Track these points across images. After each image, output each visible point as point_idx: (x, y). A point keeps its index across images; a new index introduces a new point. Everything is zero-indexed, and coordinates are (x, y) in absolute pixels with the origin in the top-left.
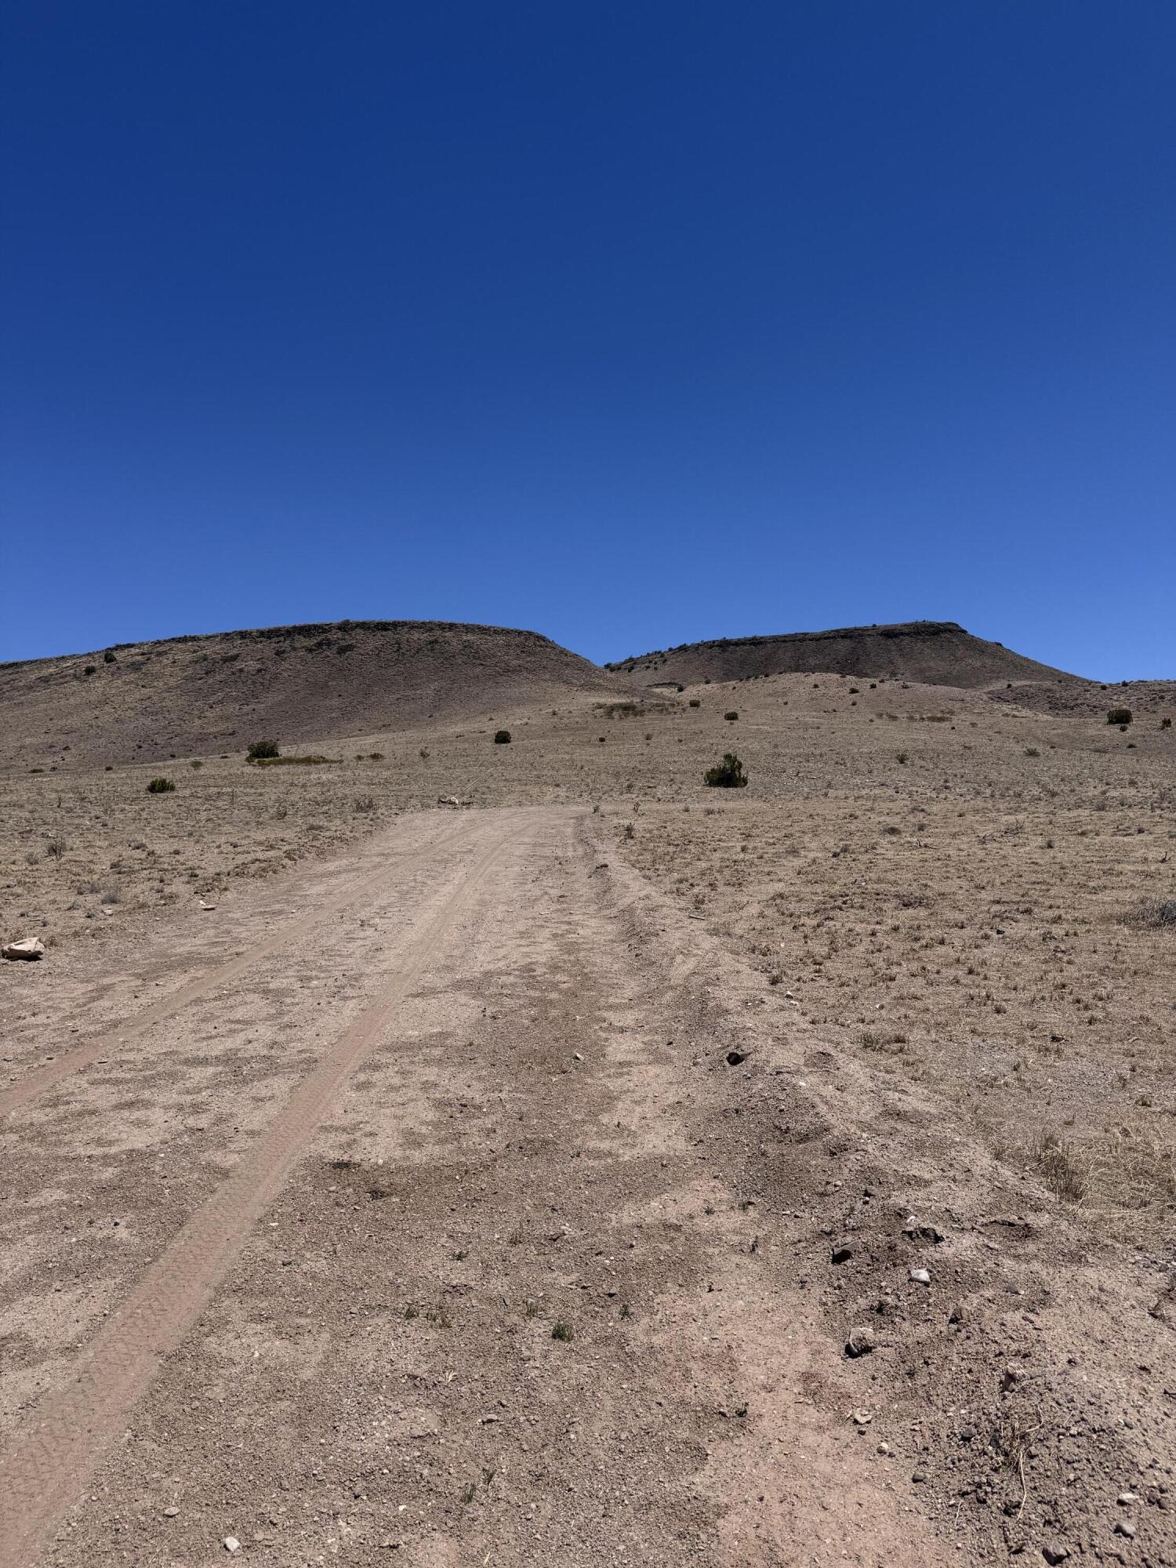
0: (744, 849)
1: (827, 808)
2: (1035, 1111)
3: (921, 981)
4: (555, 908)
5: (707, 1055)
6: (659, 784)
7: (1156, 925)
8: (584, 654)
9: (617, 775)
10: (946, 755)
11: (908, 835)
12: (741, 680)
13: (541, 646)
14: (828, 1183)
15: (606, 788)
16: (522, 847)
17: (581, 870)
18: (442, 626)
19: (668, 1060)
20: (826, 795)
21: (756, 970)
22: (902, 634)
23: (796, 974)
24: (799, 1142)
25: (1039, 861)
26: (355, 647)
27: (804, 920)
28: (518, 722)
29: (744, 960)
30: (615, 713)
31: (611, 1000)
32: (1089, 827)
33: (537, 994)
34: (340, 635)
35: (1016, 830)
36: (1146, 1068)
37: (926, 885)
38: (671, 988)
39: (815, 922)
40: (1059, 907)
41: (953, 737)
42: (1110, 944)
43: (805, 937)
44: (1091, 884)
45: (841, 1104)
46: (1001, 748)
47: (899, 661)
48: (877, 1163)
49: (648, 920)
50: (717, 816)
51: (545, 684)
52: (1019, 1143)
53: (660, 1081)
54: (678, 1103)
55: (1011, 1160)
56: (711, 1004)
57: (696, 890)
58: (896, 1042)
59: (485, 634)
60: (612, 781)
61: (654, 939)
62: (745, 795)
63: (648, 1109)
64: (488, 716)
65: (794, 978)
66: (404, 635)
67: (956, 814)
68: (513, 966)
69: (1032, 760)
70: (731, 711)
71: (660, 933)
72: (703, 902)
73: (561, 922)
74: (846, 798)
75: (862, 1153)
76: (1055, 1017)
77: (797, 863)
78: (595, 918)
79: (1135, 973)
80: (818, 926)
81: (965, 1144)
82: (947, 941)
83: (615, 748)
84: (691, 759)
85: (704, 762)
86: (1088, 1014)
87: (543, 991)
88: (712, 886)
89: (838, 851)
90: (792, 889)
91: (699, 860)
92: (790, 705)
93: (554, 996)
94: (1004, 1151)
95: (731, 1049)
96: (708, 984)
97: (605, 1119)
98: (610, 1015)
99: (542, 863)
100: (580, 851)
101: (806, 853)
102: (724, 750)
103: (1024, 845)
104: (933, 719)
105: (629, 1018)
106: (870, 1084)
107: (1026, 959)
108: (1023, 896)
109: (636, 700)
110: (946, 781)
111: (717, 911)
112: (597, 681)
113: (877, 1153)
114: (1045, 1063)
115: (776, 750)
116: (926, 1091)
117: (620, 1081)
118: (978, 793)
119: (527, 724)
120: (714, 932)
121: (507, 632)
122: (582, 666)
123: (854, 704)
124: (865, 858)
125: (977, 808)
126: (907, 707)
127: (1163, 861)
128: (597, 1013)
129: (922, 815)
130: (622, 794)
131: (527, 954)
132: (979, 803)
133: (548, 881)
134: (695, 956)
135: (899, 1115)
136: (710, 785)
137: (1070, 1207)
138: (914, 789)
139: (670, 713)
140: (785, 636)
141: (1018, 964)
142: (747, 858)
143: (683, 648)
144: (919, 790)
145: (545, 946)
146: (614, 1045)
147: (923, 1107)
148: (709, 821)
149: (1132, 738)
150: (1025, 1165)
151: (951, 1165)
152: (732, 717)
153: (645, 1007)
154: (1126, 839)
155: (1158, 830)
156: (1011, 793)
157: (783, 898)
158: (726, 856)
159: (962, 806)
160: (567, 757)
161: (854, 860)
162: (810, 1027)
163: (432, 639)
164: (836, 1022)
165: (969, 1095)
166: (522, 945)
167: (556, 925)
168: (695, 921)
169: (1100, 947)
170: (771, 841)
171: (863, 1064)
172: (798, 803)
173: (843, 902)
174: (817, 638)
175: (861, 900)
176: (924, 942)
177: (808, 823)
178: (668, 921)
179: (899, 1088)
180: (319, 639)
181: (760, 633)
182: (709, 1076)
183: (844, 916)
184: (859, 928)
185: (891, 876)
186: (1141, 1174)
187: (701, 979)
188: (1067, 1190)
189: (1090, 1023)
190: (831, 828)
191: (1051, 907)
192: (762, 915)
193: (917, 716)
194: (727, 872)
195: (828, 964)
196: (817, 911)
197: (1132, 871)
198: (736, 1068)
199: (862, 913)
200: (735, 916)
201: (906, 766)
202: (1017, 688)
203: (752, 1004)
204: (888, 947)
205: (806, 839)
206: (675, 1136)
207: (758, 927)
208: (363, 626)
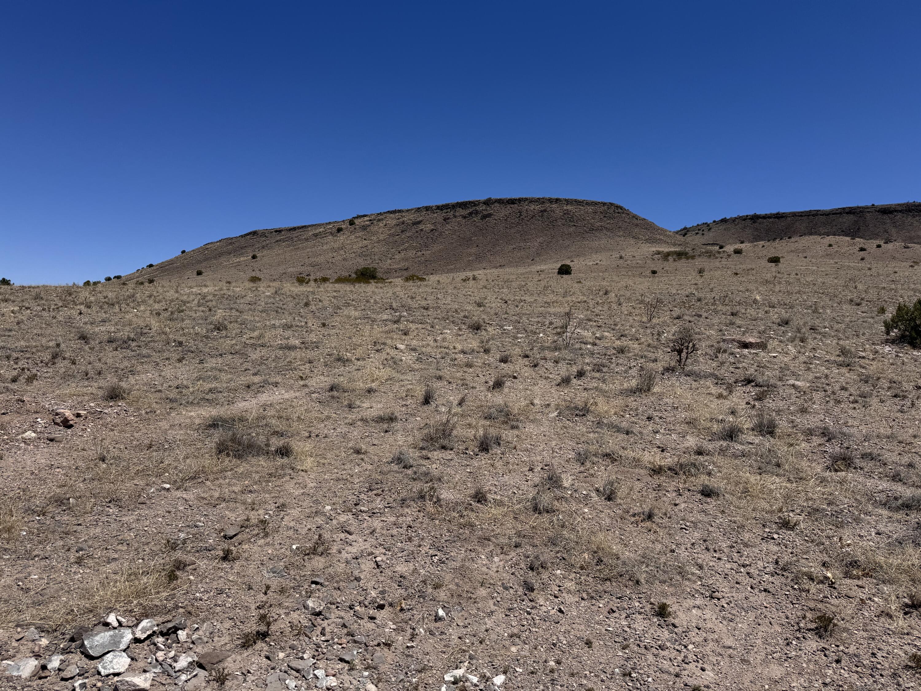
12: (769, 241)
13: (618, 213)
18: (550, 201)
26: (492, 215)
34: (484, 207)
51: (619, 239)
59: (580, 205)
66: (525, 206)
92: (809, 258)
119: (598, 264)
121: (596, 204)
143: (724, 221)
163: (542, 209)
180: (471, 210)
208: (500, 201)
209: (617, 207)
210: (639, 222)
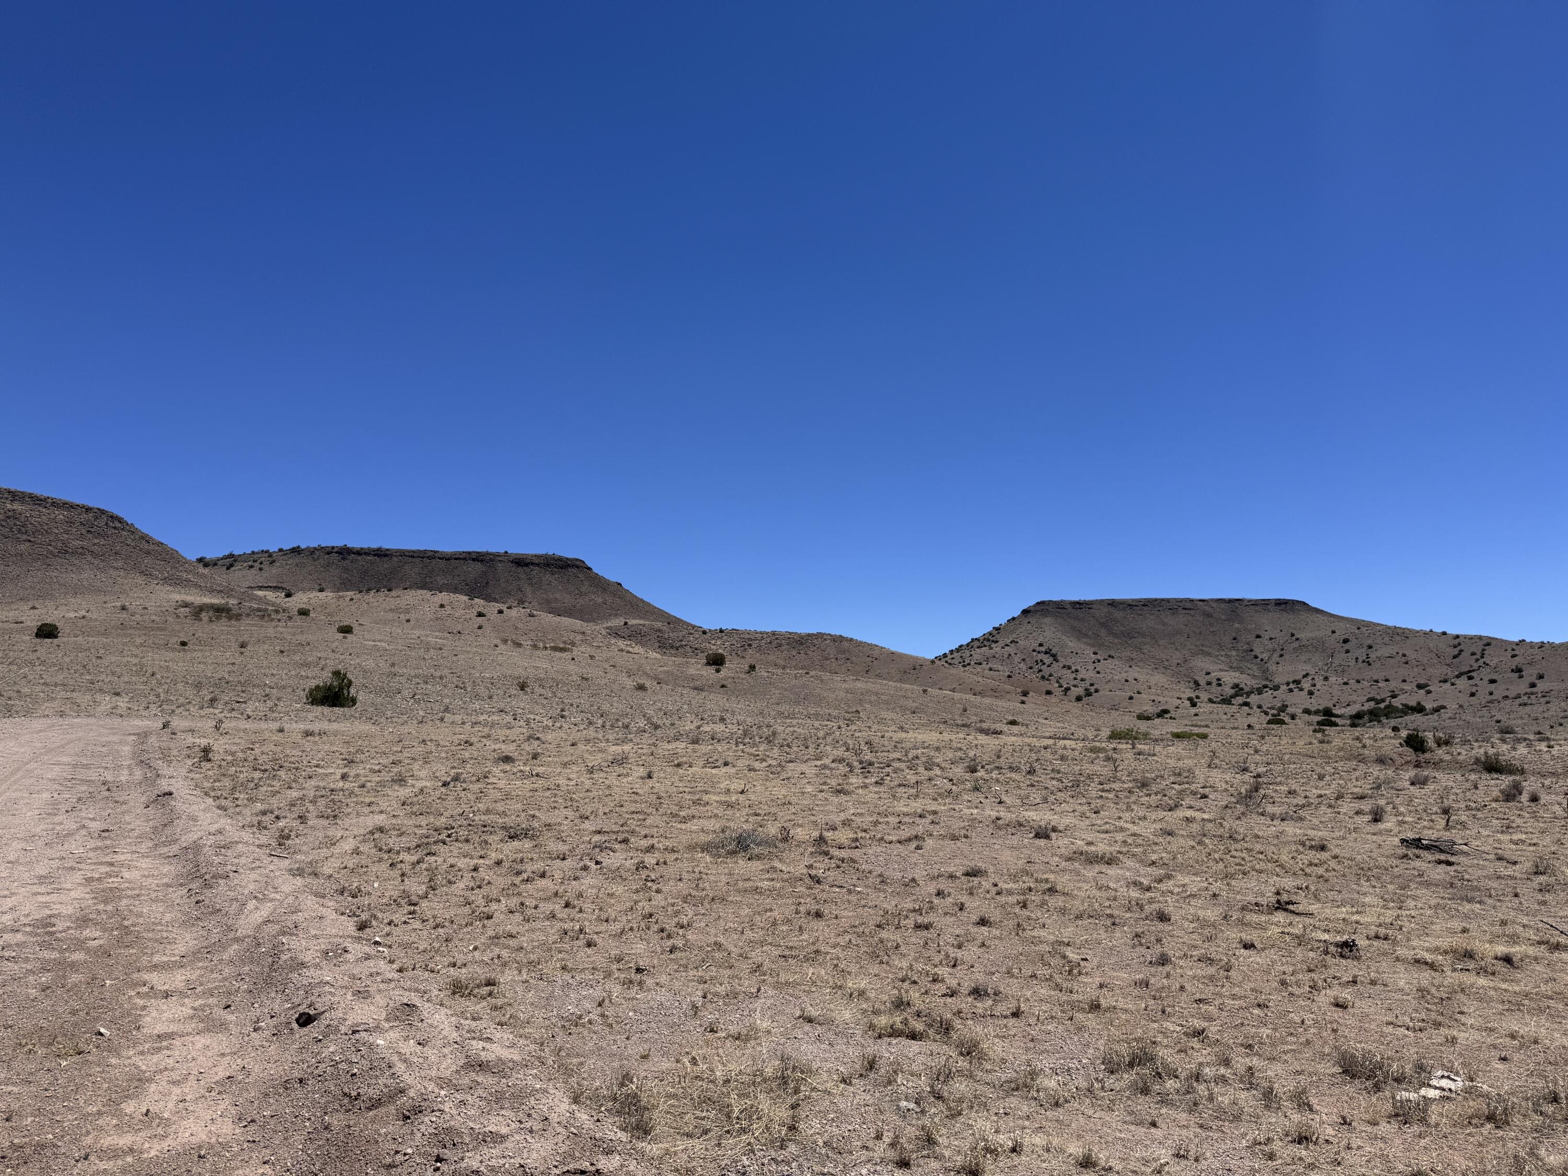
0: (344, 777)
1: (443, 734)
2: (615, 1047)
3: (518, 917)
4: (93, 846)
5: (272, 1017)
6: (250, 699)
7: (733, 853)
8: (171, 543)
9: (198, 686)
10: (565, 684)
11: (521, 764)
12: (360, 592)
13: (115, 528)
14: (397, 1152)
15: (182, 700)
16: (57, 768)
17: (137, 799)
19: (223, 1026)
20: (442, 719)
21: (343, 914)
22: (532, 564)
23: (387, 917)
24: (369, 1109)
25: (639, 791)
27: (404, 856)
28: (72, 615)
29: (331, 904)
30: (204, 614)
31: (156, 959)
32: (684, 759)
33: (55, 955)
35: (620, 761)
36: (716, 994)
37: (534, 816)
38: (237, 940)
39: (414, 858)
40: (652, 836)
41: (572, 667)
42: (694, 872)
43: (403, 875)
44: (682, 814)
45: (421, 1060)
46: (615, 681)
47: (528, 590)
48: (452, 1123)
49: (217, 860)
50: (317, 738)
51: (114, 573)
52: (597, 1083)
53: (210, 1054)
54: (229, 1077)
55: (588, 1102)
56: (284, 957)
57: (281, 824)
58: (486, 985)
59: (40, 505)
60: (190, 692)
61: (221, 881)
62: (352, 716)
63: (190, 1090)
64: (30, 604)
65: (385, 921)
67: (569, 743)
68: (24, 920)
69: (640, 694)
70: (345, 624)
71: (231, 874)
72: (288, 837)
73: (101, 863)
74: (463, 723)
75: (438, 1114)
76: (641, 948)
77: (404, 792)
78: (147, 857)
79: (713, 899)
80: (418, 862)
81: (545, 1091)
82: (548, 874)
83: (200, 654)
84: (293, 673)
85: (307, 677)
86: (670, 943)
87: (62, 951)
88: (302, 818)
89: (449, 779)
90: (394, 821)
91: (290, 788)
92: (412, 622)
93: (78, 956)
94: (582, 1093)
95: (302, 1009)
96: (284, 934)
97: (129, 1107)
98: (154, 978)
99: (84, 788)
100: (138, 774)
101: (414, 782)
102: (332, 665)
103: (628, 775)
104: (555, 649)
105: (178, 979)
106: (455, 1034)
107: (618, 889)
108: (622, 826)
109: (233, 602)
110: (563, 710)
111: (304, 848)
112: (185, 575)
113: (454, 1112)
114: (628, 996)
115: (393, 670)
116: (511, 1037)
117: (155, 1058)
118: (591, 723)
119: (84, 617)
120: (299, 872)
121: (72, 507)
122: (168, 556)
123: (480, 627)
124: (475, 787)
125: (588, 737)
126: (532, 635)
127: (742, 792)
128: (135, 976)
129: (537, 743)
130: (202, 708)
131: (46, 905)
132: (591, 733)
133: (88, 812)
134: (272, 900)
135: (482, 1066)
136: (312, 703)
137: (640, 1145)
138: (532, 717)
139: (272, 620)
140: (413, 552)
141: (611, 895)
142: (346, 786)
143: (296, 551)
144: (537, 718)
145: (73, 894)
146: (154, 1014)
147: (506, 1054)
148: (307, 744)
149: (726, 679)
150: (602, 1105)
151: (529, 1115)
152: (346, 630)
153: (201, 964)
154: (714, 771)
155: (740, 763)
156: (620, 724)
157: (382, 832)
158: (322, 784)
159: (575, 736)
160: (135, 661)
161: (464, 790)
162: (396, 976)
164: (426, 968)
165: (553, 1037)
166: (39, 894)
167: (93, 867)
168: (276, 860)
169: (685, 876)
170: (377, 768)
171: (449, 1012)
172: (412, 727)
173: (446, 835)
174: (448, 558)
175: (466, 833)
176: (525, 876)
177: (421, 749)
178: (243, 860)
179: (485, 1036)
181: (386, 546)
182: (271, 1042)
183: (447, 851)
184: (462, 863)
185: (500, 807)
186: (704, 1102)
187: (273, 929)
188: (638, 1127)
189: (671, 952)
190: (443, 755)
191: (646, 836)
192: (357, 852)
193: (541, 645)
194: (322, 802)
195: (424, 904)
196: (418, 846)
197: (717, 802)
198: (305, 1030)
199: (466, 847)
200: (324, 852)
201: (526, 694)
202: (632, 626)
203: (334, 954)
204: (489, 883)
205: (416, 766)
206: (220, 1119)
207: (351, 865)
209: (112, 517)
210: (152, 547)
